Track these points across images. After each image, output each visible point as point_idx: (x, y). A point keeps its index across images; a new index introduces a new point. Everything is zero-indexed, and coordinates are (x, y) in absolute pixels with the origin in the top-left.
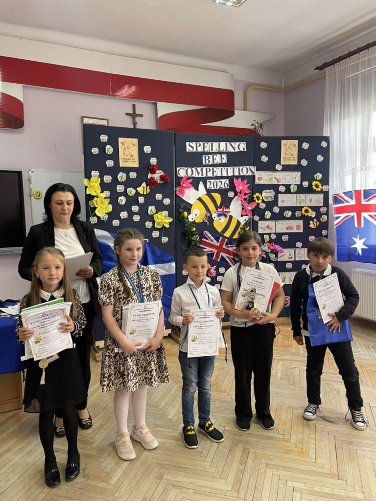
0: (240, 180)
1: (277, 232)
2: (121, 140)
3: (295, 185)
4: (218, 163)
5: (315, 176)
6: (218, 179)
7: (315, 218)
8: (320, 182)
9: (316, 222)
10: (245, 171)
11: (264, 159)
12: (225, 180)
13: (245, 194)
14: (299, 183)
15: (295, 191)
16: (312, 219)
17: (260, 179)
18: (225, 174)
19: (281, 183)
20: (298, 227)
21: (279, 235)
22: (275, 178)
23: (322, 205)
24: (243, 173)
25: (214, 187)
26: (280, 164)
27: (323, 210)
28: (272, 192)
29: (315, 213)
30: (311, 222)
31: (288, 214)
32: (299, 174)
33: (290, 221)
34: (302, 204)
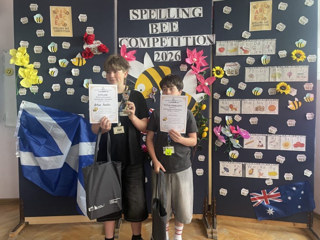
0: (195, 51)
1: (242, 113)
2: (52, 8)
3: (268, 55)
4: (168, 32)
5: (296, 43)
6: (168, 51)
7: (295, 96)
8: (303, 51)
9: (297, 102)
10: (202, 40)
11: (228, 26)
12: (177, 51)
13: (202, 67)
14: (274, 53)
15: (267, 63)
16: (292, 99)
17: (221, 50)
18: (176, 44)
19: (249, 54)
20: (272, 108)
21: (246, 117)
22: (241, 48)
23: (306, 80)
24: (198, 43)
25: (163, 59)
26: (248, 31)
27: (308, 87)
28: (236, 65)
29: (296, 91)
30: (290, 102)
31: (259, 91)
32: (274, 41)
33: (261, 101)
34: (277, 78)
